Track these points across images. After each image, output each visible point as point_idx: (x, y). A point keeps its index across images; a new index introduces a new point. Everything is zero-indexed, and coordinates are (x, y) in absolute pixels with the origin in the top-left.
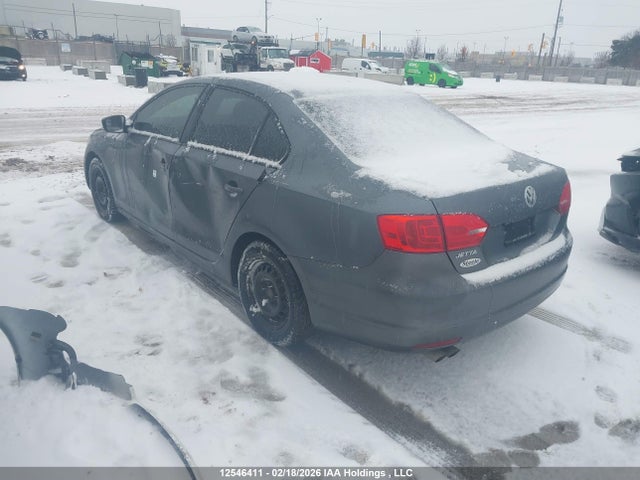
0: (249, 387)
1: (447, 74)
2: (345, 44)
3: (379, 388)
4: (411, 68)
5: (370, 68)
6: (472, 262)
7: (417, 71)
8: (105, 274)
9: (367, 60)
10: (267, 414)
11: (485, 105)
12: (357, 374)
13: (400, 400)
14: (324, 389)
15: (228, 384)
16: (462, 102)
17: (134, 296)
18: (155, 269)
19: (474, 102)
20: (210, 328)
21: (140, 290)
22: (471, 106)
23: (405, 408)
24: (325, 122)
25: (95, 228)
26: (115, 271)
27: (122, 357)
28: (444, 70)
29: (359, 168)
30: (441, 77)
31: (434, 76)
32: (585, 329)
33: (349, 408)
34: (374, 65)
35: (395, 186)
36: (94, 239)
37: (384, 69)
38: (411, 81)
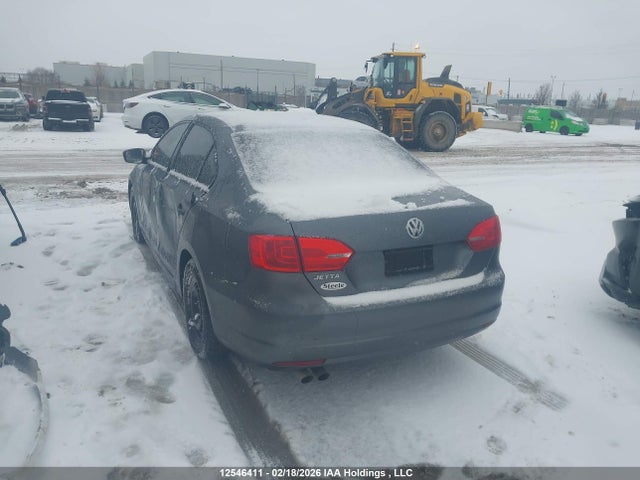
0: (150, 387)
1: (571, 120)
2: (475, 92)
3: (266, 405)
4: (531, 115)
5: (486, 115)
6: (335, 285)
7: (537, 118)
8: (103, 284)
9: (484, 107)
10: (147, 412)
11: (598, 154)
12: (256, 391)
13: (277, 419)
14: (213, 399)
15: (133, 383)
16: (575, 150)
17: (110, 303)
18: (145, 283)
19: (589, 150)
20: (153, 335)
21: (119, 298)
22: (582, 154)
23: (276, 427)
24: (248, 153)
25: (123, 247)
26: (112, 282)
27: (64, 350)
28: (568, 116)
29: (255, 192)
30: (563, 124)
31: (556, 123)
32: (526, 381)
33: (224, 419)
34: (491, 112)
35: (270, 209)
36: (117, 255)
37: (501, 116)
38: (529, 128)
